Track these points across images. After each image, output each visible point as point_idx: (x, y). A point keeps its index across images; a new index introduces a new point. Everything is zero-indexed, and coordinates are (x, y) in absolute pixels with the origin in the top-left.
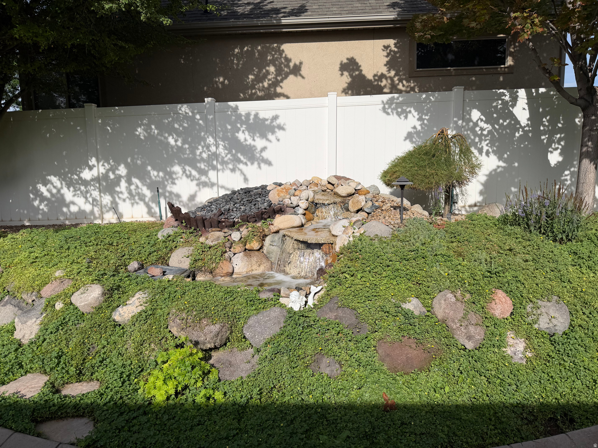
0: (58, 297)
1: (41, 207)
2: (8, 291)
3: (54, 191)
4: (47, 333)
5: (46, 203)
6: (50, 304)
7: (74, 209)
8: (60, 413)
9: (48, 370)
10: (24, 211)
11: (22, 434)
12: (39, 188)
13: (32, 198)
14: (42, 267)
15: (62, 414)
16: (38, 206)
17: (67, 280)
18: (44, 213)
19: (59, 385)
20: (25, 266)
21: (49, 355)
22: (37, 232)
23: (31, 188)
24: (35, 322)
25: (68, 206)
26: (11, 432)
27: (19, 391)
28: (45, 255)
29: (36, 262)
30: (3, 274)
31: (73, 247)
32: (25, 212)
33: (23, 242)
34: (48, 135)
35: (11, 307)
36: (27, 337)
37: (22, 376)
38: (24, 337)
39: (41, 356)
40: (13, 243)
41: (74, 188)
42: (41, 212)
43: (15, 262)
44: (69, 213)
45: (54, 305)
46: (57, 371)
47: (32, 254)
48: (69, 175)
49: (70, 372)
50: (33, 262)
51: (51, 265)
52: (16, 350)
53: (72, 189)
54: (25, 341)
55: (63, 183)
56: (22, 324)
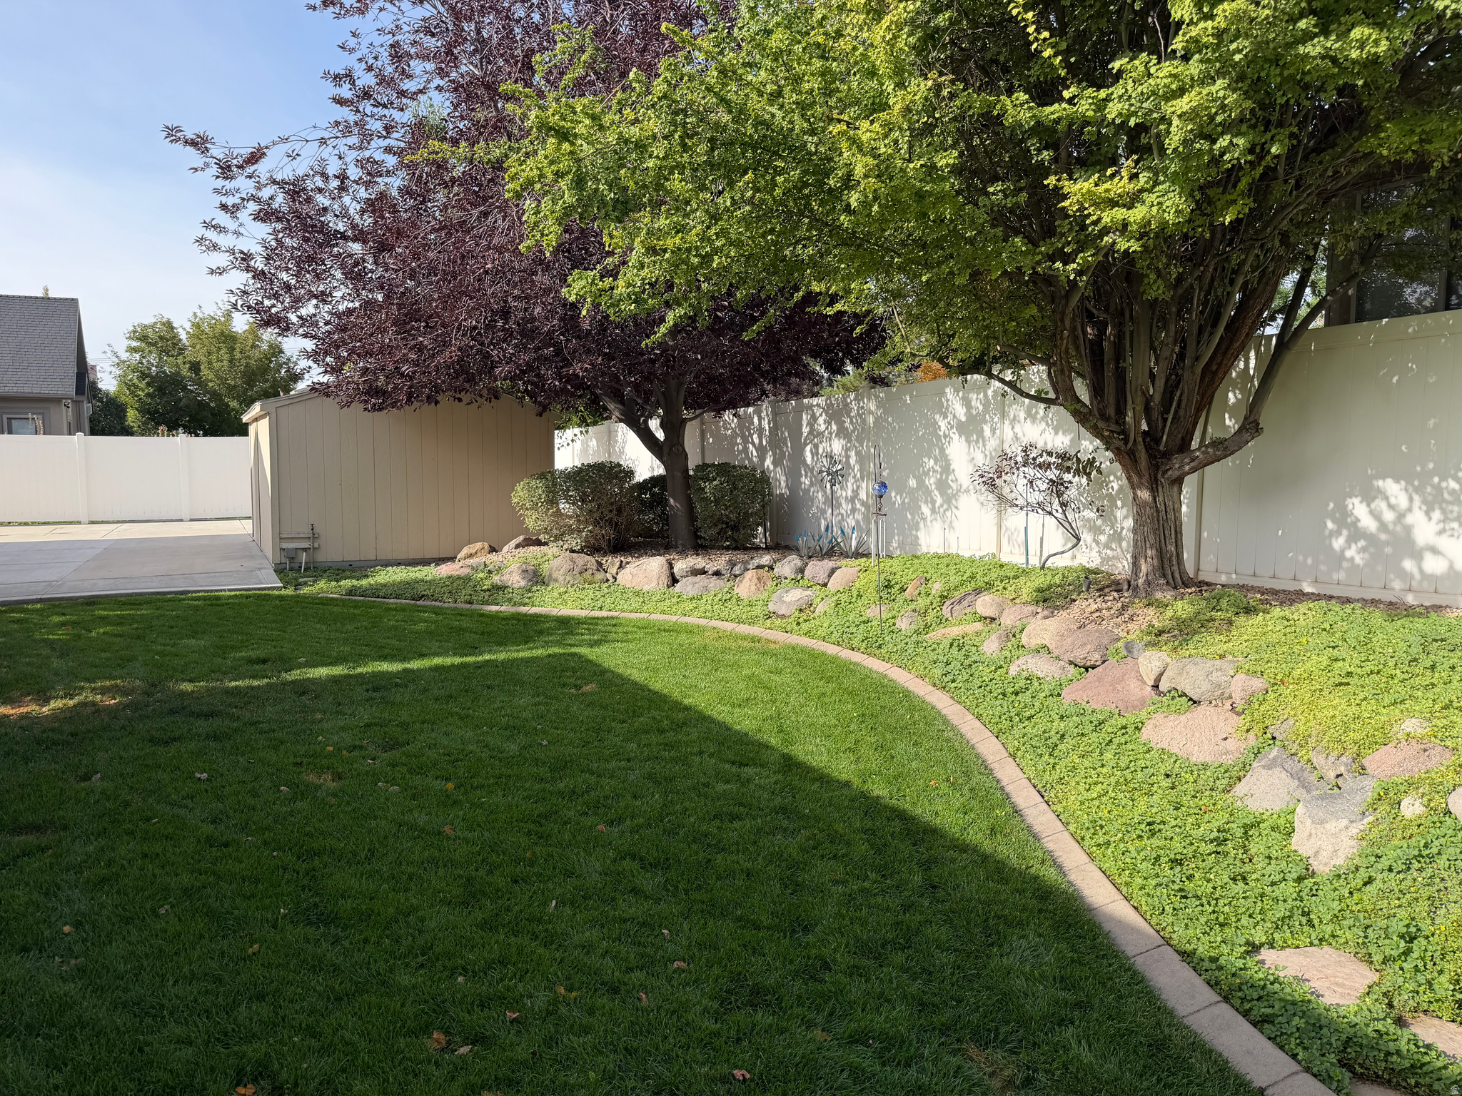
0: (1411, 784)
1: (1348, 554)
2: (1274, 738)
3: (1389, 516)
4: (1380, 866)
5: (1362, 543)
6: (1388, 797)
7: (1433, 565)
8: (1412, 1081)
9: (1377, 958)
10: (1305, 560)
11: (1319, 1084)
12: (1350, 507)
13: (1331, 532)
14: (1365, 699)
15: (1417, 1085)
16: (1342, 551)
17: (1438, 749)
18: (1354, 567)
19: (1404, 1006)
20: (1321, 690)
21: (1383, 923)
22: (1341, 613)
23: (1332, 505)
24: (1347, 828)
25: (1418, 555)
26: (1294, 1067)
27: (1306, 977)
28: (1372, 672)
29: (1348, 684)
30: (1268, 697)
31: (1446, 666)
32: (1309, 561)
33: (1311, 631)
34: (1395, 380)
35: (1284, 775)
36: (1324, 856)
37: (1311, 944)
38: (1317, 853)
39: (1361, 915)
40: (1288, 630)
41: (1443, 511)
42: (1345, 564)
43: (1296, 673)
44: (1417, 576)
45: (1399, 803)
46: (1402, 969)
47: (1340, 664)
48: (1436, 480)
49: (1436, 986)
50: (1341, 684)
51: (1386, 702)
52: (1300, 879)
53: (1437, 515)
54: (1323, 867)
55: (1416, 498)
56: (1313, 823)
